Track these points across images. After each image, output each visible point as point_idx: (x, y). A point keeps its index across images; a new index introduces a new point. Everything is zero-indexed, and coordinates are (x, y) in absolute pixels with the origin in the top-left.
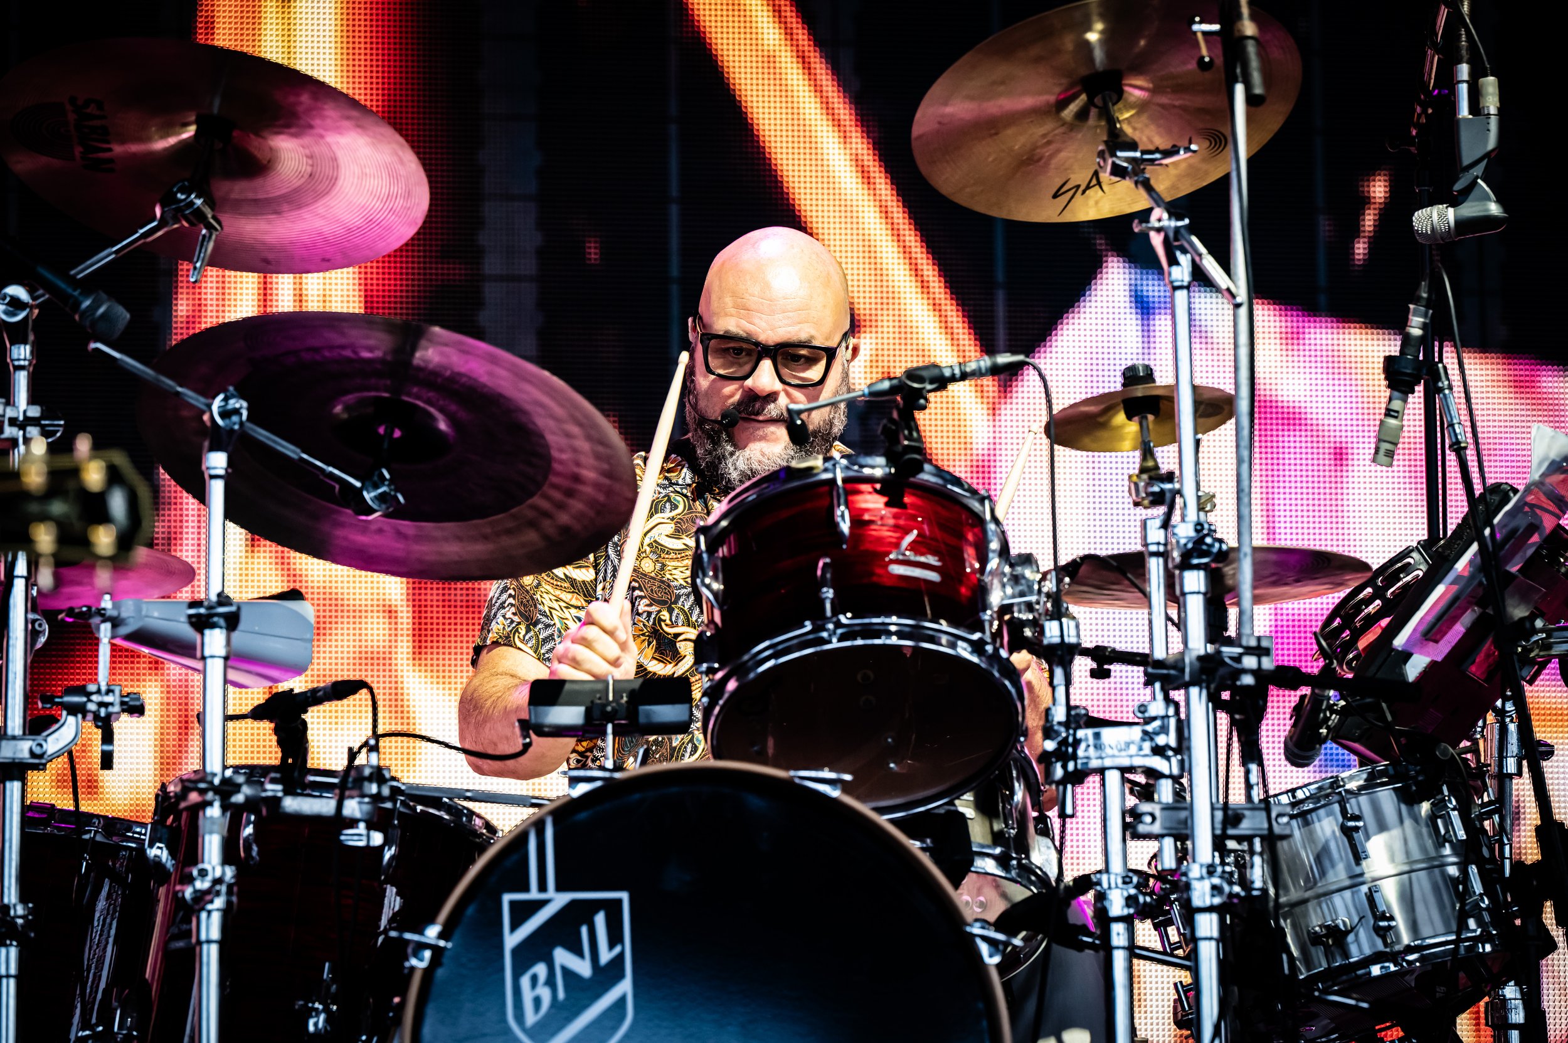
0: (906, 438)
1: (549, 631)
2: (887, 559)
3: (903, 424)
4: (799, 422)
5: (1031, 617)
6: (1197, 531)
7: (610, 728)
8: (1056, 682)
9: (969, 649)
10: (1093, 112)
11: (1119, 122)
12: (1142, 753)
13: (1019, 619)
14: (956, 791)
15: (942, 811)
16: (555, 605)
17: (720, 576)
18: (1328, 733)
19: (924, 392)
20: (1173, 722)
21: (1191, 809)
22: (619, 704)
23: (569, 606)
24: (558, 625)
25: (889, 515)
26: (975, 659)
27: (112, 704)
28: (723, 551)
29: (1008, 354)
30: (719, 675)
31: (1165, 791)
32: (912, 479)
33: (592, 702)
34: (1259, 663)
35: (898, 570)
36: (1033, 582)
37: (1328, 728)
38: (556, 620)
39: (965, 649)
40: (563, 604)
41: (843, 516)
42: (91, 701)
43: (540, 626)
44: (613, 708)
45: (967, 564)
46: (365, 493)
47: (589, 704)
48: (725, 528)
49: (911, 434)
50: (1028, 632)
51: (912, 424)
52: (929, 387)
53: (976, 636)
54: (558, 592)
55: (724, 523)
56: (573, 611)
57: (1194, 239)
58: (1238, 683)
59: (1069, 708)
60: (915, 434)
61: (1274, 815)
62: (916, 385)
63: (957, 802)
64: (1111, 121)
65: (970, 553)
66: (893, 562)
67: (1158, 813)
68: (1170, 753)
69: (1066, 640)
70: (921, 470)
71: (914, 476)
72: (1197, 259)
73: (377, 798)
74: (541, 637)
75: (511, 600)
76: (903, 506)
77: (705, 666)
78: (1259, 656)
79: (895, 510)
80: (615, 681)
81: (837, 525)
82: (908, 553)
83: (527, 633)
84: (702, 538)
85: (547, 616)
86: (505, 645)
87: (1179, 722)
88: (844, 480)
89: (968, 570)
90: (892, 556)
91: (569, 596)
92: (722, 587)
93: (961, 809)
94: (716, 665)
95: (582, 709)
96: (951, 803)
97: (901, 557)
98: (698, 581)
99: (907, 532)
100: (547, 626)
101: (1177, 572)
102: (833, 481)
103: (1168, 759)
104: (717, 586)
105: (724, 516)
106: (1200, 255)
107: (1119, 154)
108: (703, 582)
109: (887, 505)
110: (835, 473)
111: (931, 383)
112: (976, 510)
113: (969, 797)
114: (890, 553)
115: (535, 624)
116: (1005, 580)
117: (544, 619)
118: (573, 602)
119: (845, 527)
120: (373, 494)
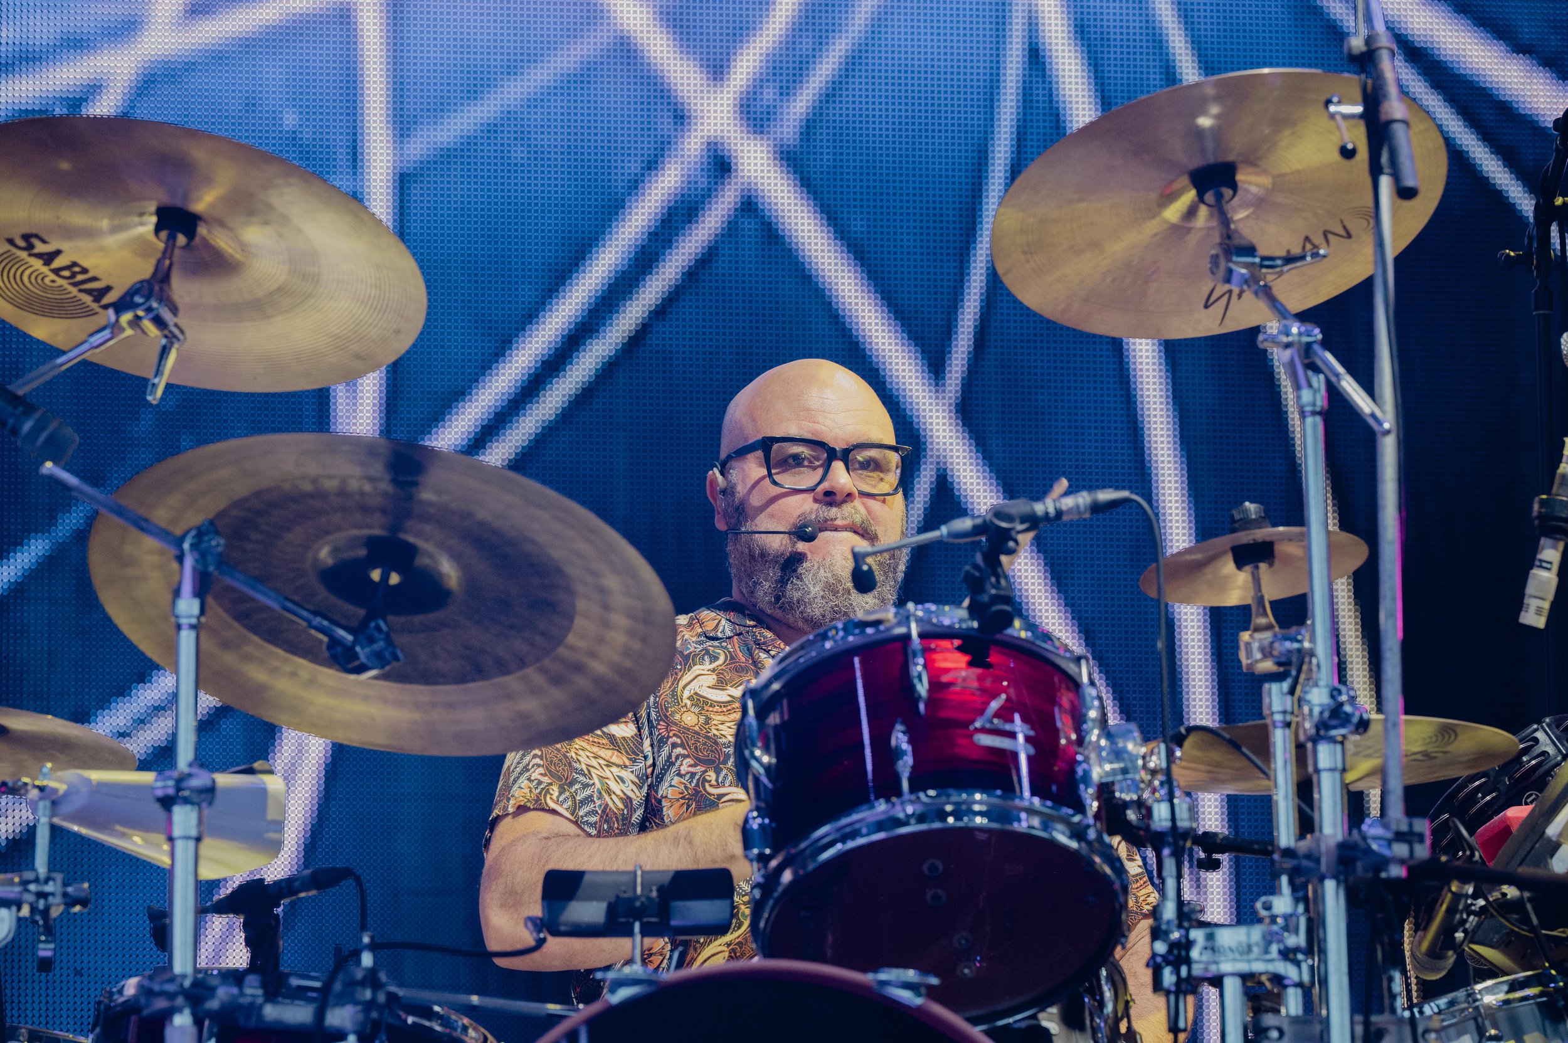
0: (994, 587)
1: (588, 792)
2: (971, 728)
3: (989, 570)
4: (865, 568)
5: (1135, 797)
6: (1332, 697)
7: (637, 926)
8: (1165, 873)
9: (1068, 833)
10: (1203, 211)
11: (1234, 222)
12: (1268, 957)
13: (1120, 799)
14: (1042, 1004)
15: (1023, 1025)
16: (594, 762)
17: (773, 746)
18: (1465, 938)
19: (1013, 533)
20: (1303, 921)
21: (1326, 1022)
22: (649, 898)
23: (609, 764)
24: (598, 785)
25: (974, 677)
26: (1074, 845)
27: (53, 894)
28: (774, 719)
29: (1111, 490)
30: (774, 863)
31: (1293, 1003)
32: (998, 636)
33: (617, 897)
34: (1411, 851)
35: (985, 740)
36: (1136, 757)
37: (1465, 931)
38: (596, 780)
39: (1063, 833)
40: (602, 762)
41: (920, 677)
42: (28, 891)
43: (577, 786)
44: (642, 903)
45: (1062, 734)
46: (358, 649)
47: (613, 899)
48: (777, 692)
49: (998, 581)
50: (1132, 815)
51: (999, 570)
52: (1020, 527)
53: (1077, 819)
54: (595, 749)
55: (776, 686)
56: (614, 769)
57: (1329, 356)
58: (1383, 875)
59: (1180, 903)
60: (1003, 582)
61: (1420, 1030)
62: (1004, 525)
63: (1041, 1016)
64: (1225, 221)
65: (1062, 721)
66: (977, 730)
67: (1286, 1027)
68: (1300, 957)
69: (1179, 824)
70: (1010, 624)
71: (1001, 632)
72: (1333, 379)
73: (369, 1005)
74: (578, 798)
75: (537, 761)
76: (987, 666)
77: (756, 851)
78: (1411, 844)
79: (979, 671)
80: (643, 872)
81: (912, 688)
82: (996, 721)
83: (561, 793)
84: (750, 704)
85: (585, 775)
86: (534, 809)
87: (1310, 922)
88: (921, 636)
89: (1063, 741)
90: (978, 724)
91: (609, 753)
92: (774, 761)
93: (1045, 1024)
94: (768, 851)
95: (603, 906)
96: (1034, 1017)
97: (988, 726)
98: (747, 753)
99: (994, 696)
100: (585, 786)
101: (1309, 745)
102: (907, 637)
103: (1298, 964)
104: (766, 759)
105: (776, 677)
106: (1337, 375)
107: (1235, 259)
108: (752, 753)
109: (970, 664)
110: (909, 627)
111: (1022, 522)
112: (1071, 672)
113: (1054, 1010)
114: (973, 721)
115: (571, 784)
116: (1104, 754)
117: (581, 778)
118: (615, 760)
119: (922, 688)
120: (367, 650)
